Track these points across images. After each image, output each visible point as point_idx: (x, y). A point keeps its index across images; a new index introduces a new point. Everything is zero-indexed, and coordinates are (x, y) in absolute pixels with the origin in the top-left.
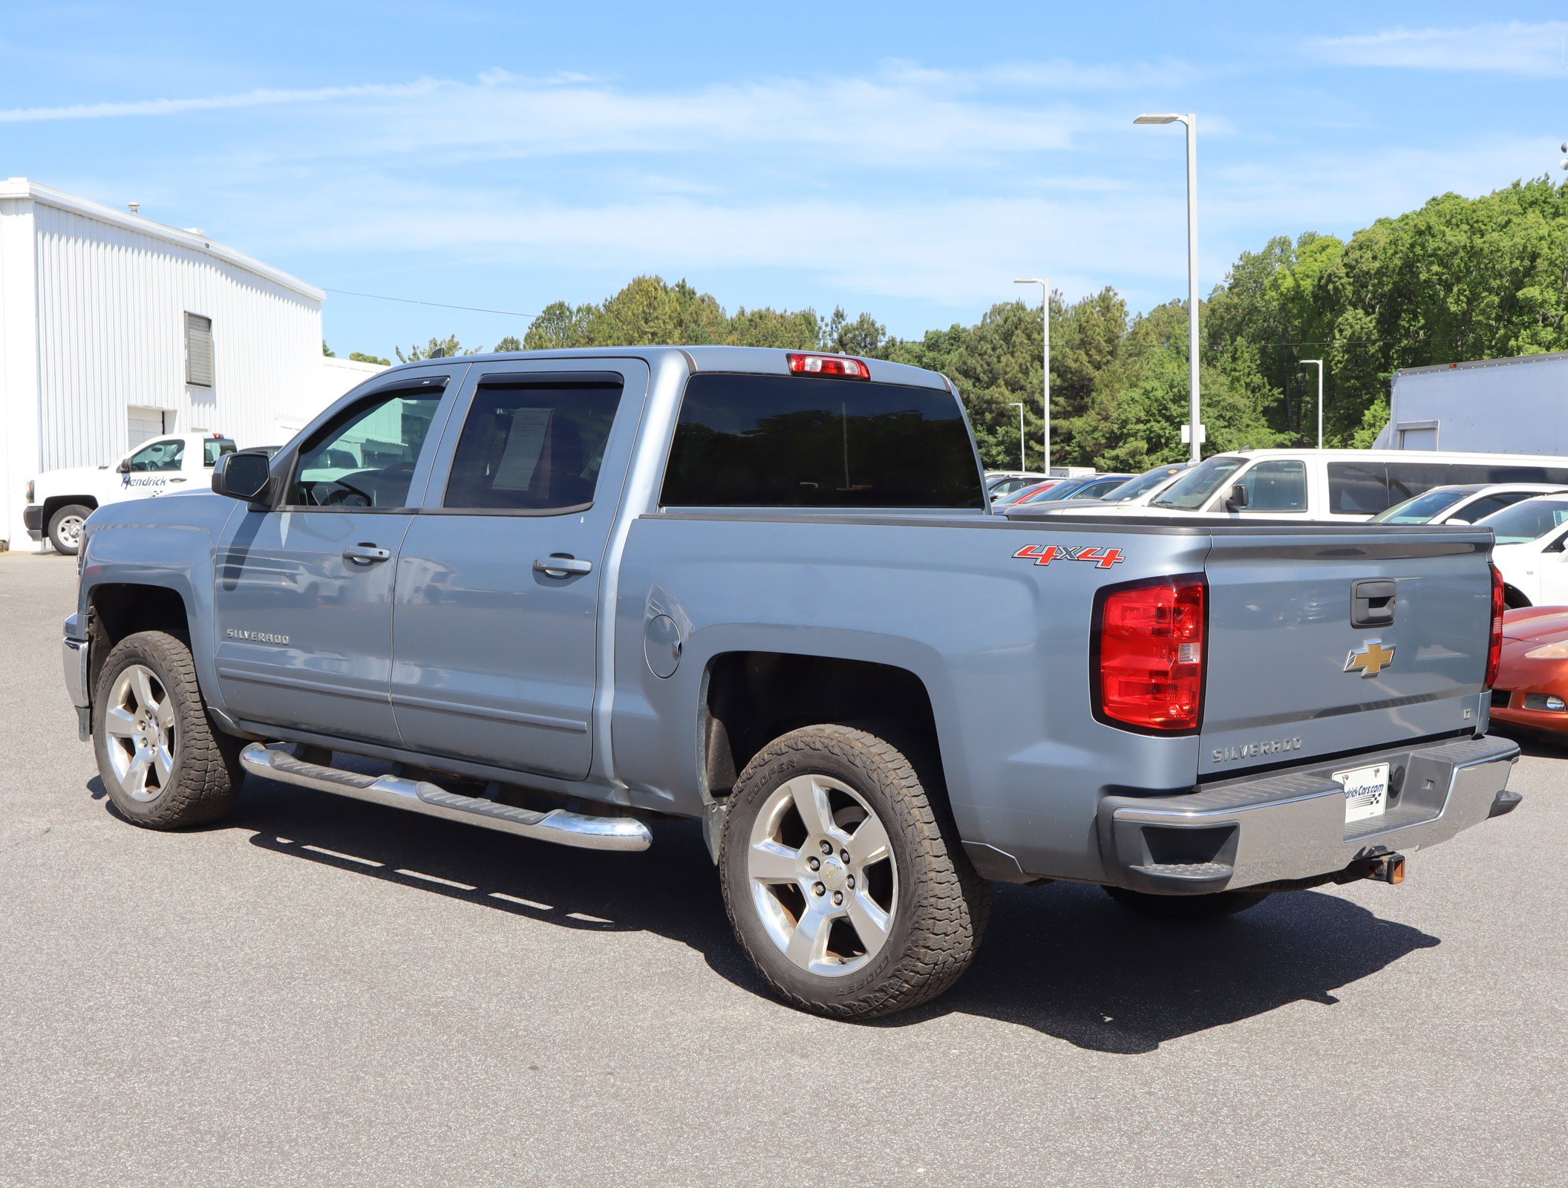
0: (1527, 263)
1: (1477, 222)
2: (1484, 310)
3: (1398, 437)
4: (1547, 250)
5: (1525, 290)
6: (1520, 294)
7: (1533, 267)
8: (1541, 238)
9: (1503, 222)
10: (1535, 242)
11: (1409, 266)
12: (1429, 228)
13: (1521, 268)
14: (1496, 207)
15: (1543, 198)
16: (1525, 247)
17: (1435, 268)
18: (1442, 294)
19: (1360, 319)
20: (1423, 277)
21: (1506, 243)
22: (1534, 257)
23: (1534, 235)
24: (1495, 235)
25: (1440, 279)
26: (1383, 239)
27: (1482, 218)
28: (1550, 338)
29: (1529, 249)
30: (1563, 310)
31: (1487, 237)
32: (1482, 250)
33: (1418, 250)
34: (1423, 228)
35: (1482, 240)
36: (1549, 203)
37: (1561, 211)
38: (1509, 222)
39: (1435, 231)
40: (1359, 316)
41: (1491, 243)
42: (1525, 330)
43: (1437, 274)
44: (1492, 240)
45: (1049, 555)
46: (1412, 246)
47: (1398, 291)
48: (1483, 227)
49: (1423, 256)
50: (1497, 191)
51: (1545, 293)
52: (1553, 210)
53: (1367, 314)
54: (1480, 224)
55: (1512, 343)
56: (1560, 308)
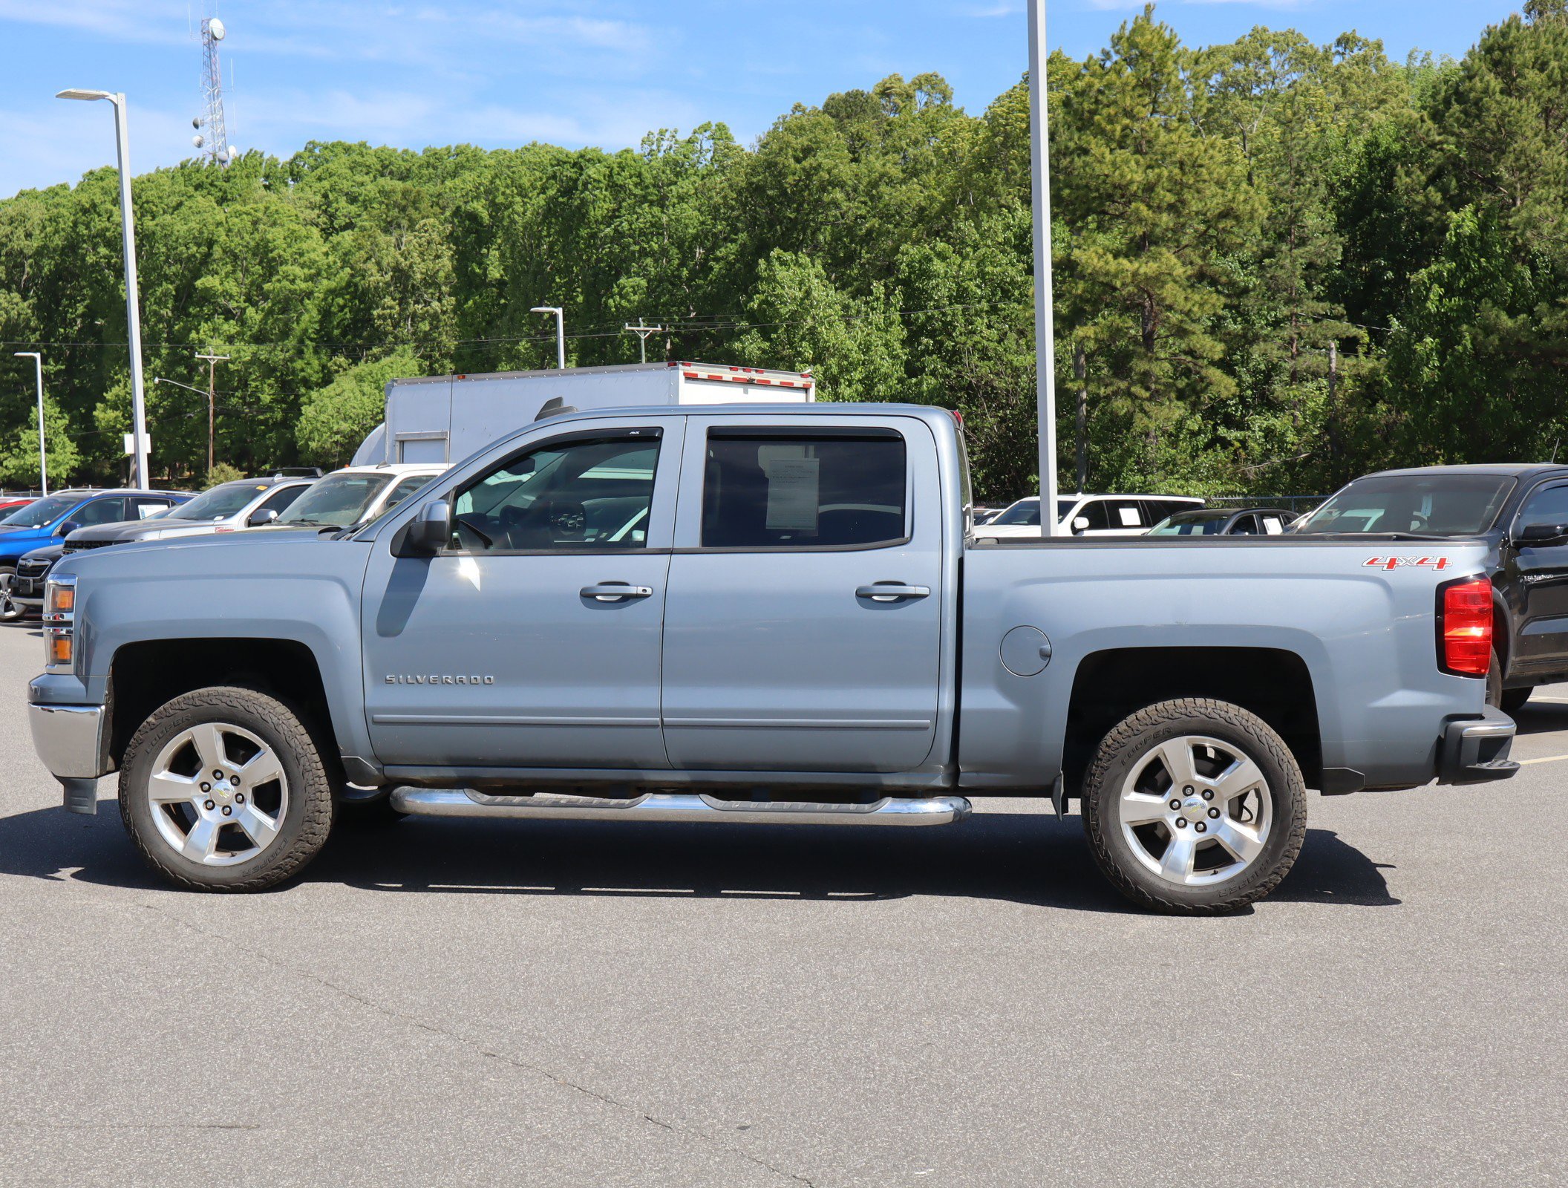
0: (204, 249)
1: (147, 202)
2: (160, 299)
3: (397, 448)
4: (224, 237)
5: (203, 279)
6: (198, 283)
7: (209, 255)
8: (219, 224)
9: (174, 204)
10: (212, 227)
11: (72, 247)
12: (94, 206)
13: (198, 255)
14: (166, 188)
15: (209, 181)
16: (201, 233)
17: (103, 251)
18: (112, 280)
19: (17, 304)
20: (90, 259)
21: (180, 228)
22: (211, 243)
23: (210, 220)
24: (168, 217)
25: (109, 263)
26: (37, 214)
27: (151, 199)
28: (233, 331)
29: (206, 235)
30: (245, 302)
31: (159, 220)
32: (154, 233)
33: (82, 230)
34: (87, 206)
35: (154, 222)
36: (216, 186)
37: (229, 197)
38: (180, 204)
39: (101, 208)
40: (15, 300)
41: (163, 227)
42: (206, 322)
43: (105, 257)
44: (166, 222)
45: (1392, 563)
46: (75, 224)
47: (60, 274)
48: (154, 208)
49: (89, 236)
50: (161, 169)
51: (225, 283)
52: (220, 194)
53: (25, 298)
54: (151, 205)
55: (193, 335)
56: (242, 300)
